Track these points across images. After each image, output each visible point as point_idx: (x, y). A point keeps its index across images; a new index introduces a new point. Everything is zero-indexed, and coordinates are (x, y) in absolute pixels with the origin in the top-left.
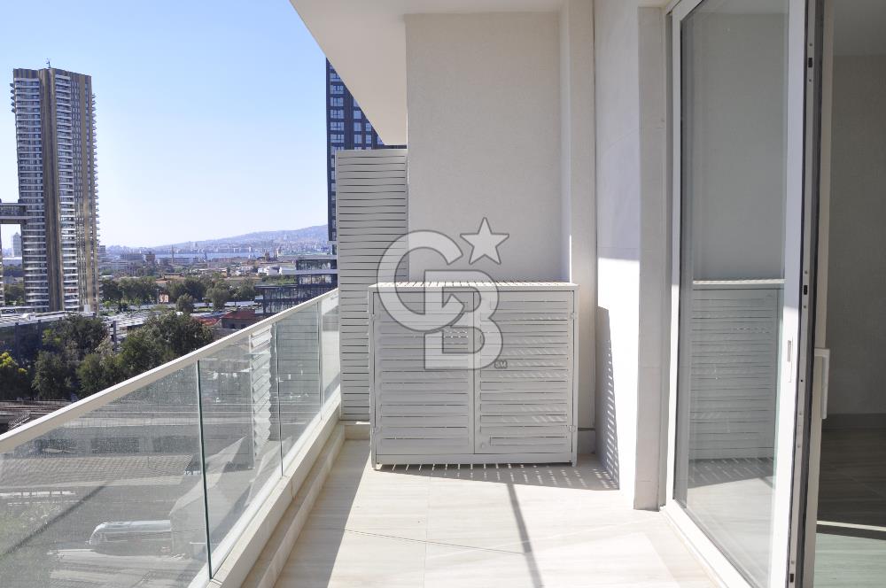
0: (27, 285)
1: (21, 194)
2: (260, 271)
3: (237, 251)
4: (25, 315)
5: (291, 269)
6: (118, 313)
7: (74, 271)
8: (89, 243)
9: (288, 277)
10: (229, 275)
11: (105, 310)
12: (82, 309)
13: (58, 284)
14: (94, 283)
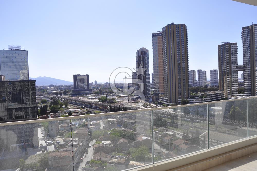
0: (245, 88)
1: (244, 62)
4: (244, 97)
13: (254, 88)
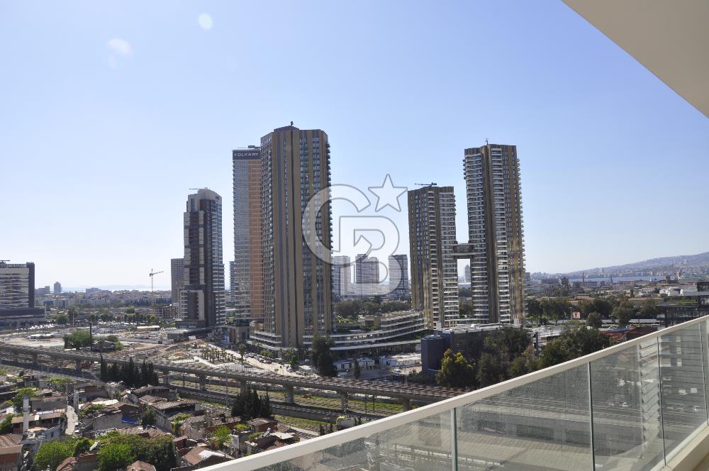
0: (474, 303)
1: (470, 237)
2: (661, 292)
3: (639, 275)
4: (473, 325)
5: (692, 290)
6: (539, 326)
7: (507, 293)
8: (518, 271)
9: (689, 298)
10: (633, 296)
11: (530, 323)
12: (512, 322)
13: (495, 303)
14: (521, 302)
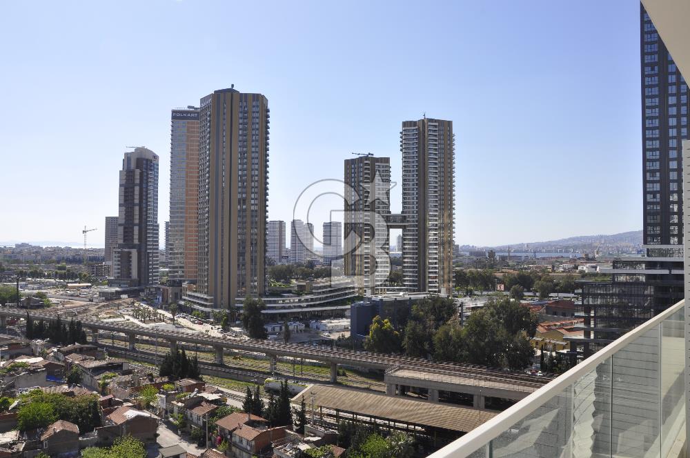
0: (404, 272)
1: (403, 208)
2: (580, 268)
3: (561, 251)
4: (401, 294)
5: (607, 268)
6: (465, 296)
7: (436, 263)
8: (447, 243)
9: (605, 275)
10: (553, 271)
11: (456, 293)
12: (439, 291)
13: (425, 272)
14: (449, 273)
